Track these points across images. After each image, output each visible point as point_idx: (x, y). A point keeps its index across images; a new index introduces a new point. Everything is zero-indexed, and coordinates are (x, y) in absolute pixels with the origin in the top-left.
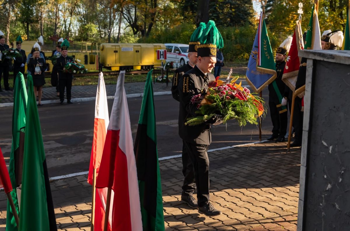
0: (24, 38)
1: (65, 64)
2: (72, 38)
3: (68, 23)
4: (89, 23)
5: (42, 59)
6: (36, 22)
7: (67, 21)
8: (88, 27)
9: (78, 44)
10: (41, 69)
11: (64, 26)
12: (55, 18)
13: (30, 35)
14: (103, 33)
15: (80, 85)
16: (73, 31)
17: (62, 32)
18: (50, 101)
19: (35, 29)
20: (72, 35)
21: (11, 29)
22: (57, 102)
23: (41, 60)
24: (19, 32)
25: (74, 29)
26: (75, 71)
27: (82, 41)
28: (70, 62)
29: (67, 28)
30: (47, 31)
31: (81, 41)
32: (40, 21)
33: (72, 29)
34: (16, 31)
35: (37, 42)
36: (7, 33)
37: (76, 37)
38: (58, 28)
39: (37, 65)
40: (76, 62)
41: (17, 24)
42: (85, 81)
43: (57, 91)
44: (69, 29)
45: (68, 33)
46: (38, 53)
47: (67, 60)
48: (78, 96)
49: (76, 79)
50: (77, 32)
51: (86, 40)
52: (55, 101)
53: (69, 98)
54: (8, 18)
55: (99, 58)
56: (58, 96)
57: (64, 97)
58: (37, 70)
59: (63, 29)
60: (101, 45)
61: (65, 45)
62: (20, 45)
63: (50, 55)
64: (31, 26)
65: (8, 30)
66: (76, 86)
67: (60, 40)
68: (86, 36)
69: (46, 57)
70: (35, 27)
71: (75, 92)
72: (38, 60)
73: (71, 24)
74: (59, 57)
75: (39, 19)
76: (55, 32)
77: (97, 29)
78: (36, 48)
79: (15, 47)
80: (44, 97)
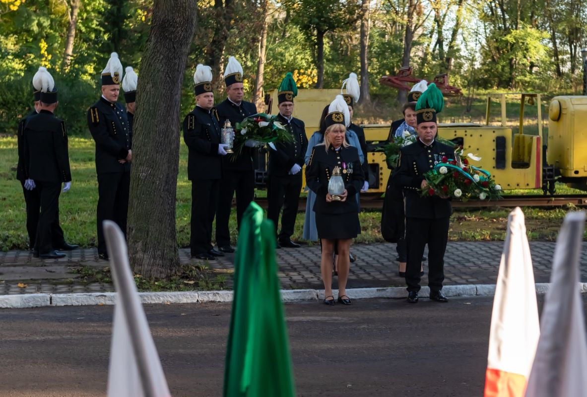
0: (307, 77)
1: (426, 167)
2: (462, 77)
3: (449, 25)
4: (520, 26)
5: (353, 150)
6: (346, 24)
7: (447, 18)
8: (515, 39)
9: (478, 97)
10: (345, 182)
11: (435, 36)
12: (406, 10)
13: (327, 67)
14: (565, 57)
15: (476, 241)
16: (463, 52)
17: (429, 57)
18: (375, 289)
19: (345, 47)
20: (460, 66)
21: (271, 49)
22: (398, 296)
23: (348, 154)
24: (295, 59)
25: (469, 48)
26: (458, 192)
27: (495, 88)
28: (444, 161)
29: (445, 43)
30: (381, 55)
31: (492, 87)
32: (359, 23)
33: (462, 47)
34: (287, 55)
35: (340, 94)
36: (259, 63)
37: (474, 72)
38: (416, 43)
39: (334, 172)
40: (465, 161)
41: (288, 35)
42: (495, 226)
43: (400, 259)
44: (451, 47)
45: (448, 60)
46: (341, 131)
47: (436, 155)
48: (464, 277)
49: (465, 219)
50: (478, 55)
51: (507, 83)
52: (390, 292)
53: (436, 282)
54: (261, 16)
55: (545, 148)
56: (401, 274)
57: (419, 280)
58: (336, 186)
59: (432, 46)
60: (555, 102)
61: (431, 104)
62: (290, 105)
63: (384, 135)
64: (332, 38)
65: (262, 54)
66: (462, 243)
67: (416, 88)
68: (507, 69)
69: (370, 142)
70: (342, 43)
71: (458, 262)
72: (339, 155)
73: (460, 31)
74: (410, 143)
75: (355, 17)
76: (406, 59)
77: (546, 45)
78: (337, 113)
79: (276, 111)
80: (357, 275)
